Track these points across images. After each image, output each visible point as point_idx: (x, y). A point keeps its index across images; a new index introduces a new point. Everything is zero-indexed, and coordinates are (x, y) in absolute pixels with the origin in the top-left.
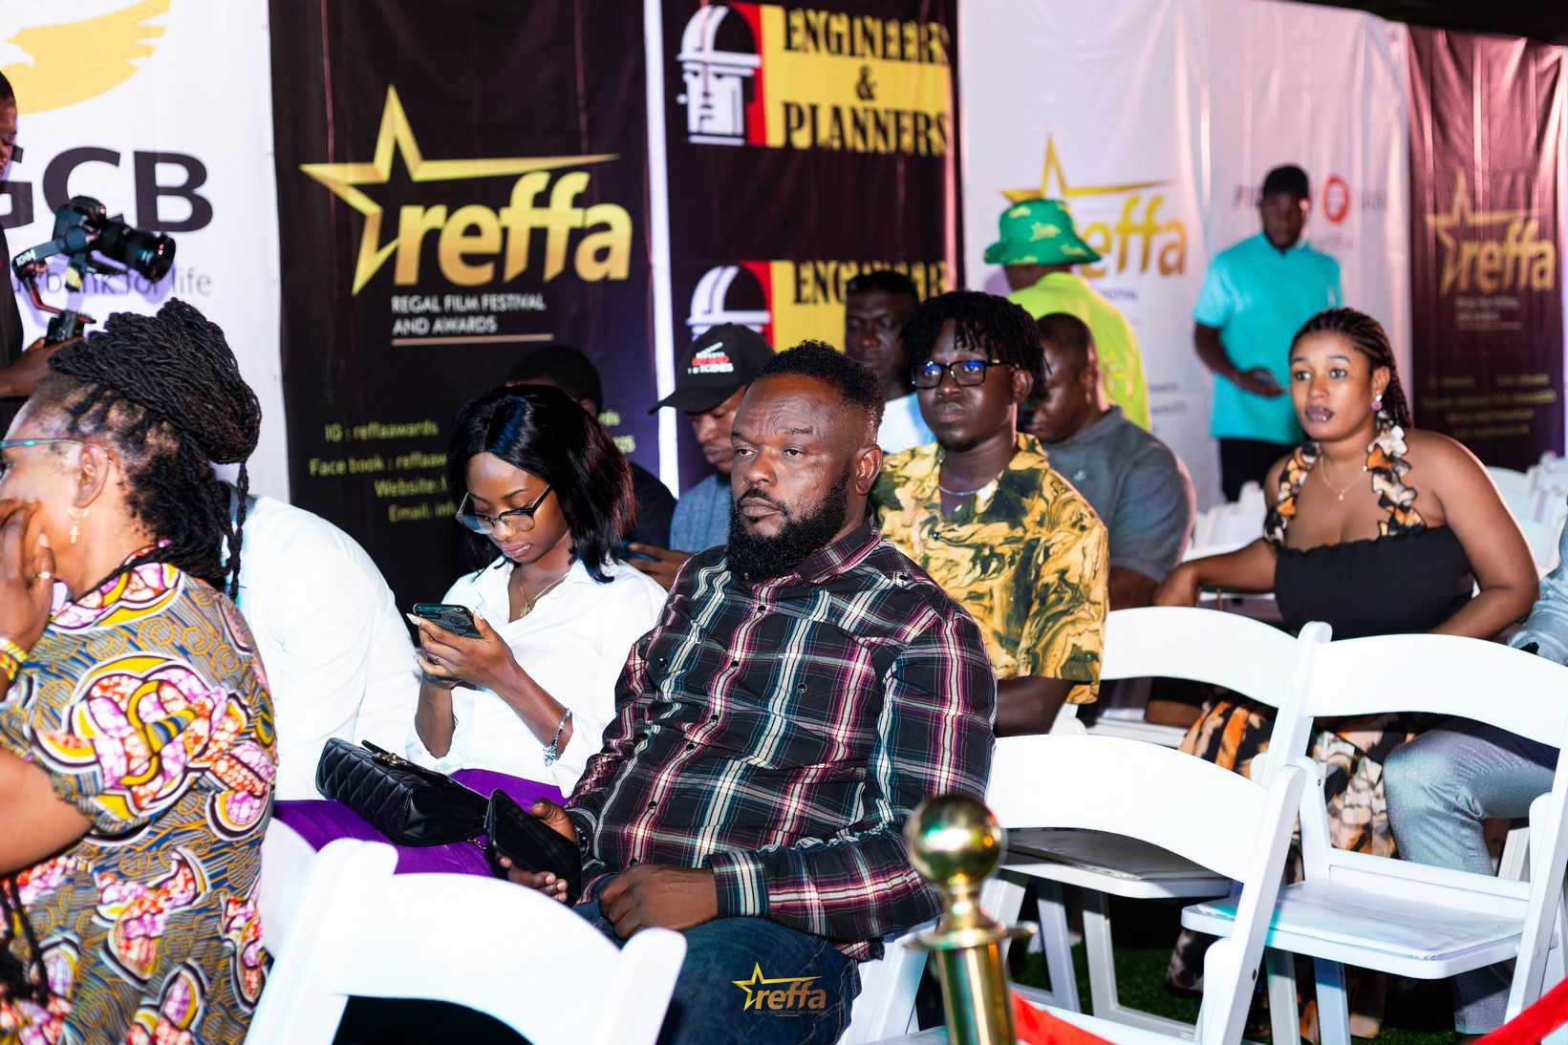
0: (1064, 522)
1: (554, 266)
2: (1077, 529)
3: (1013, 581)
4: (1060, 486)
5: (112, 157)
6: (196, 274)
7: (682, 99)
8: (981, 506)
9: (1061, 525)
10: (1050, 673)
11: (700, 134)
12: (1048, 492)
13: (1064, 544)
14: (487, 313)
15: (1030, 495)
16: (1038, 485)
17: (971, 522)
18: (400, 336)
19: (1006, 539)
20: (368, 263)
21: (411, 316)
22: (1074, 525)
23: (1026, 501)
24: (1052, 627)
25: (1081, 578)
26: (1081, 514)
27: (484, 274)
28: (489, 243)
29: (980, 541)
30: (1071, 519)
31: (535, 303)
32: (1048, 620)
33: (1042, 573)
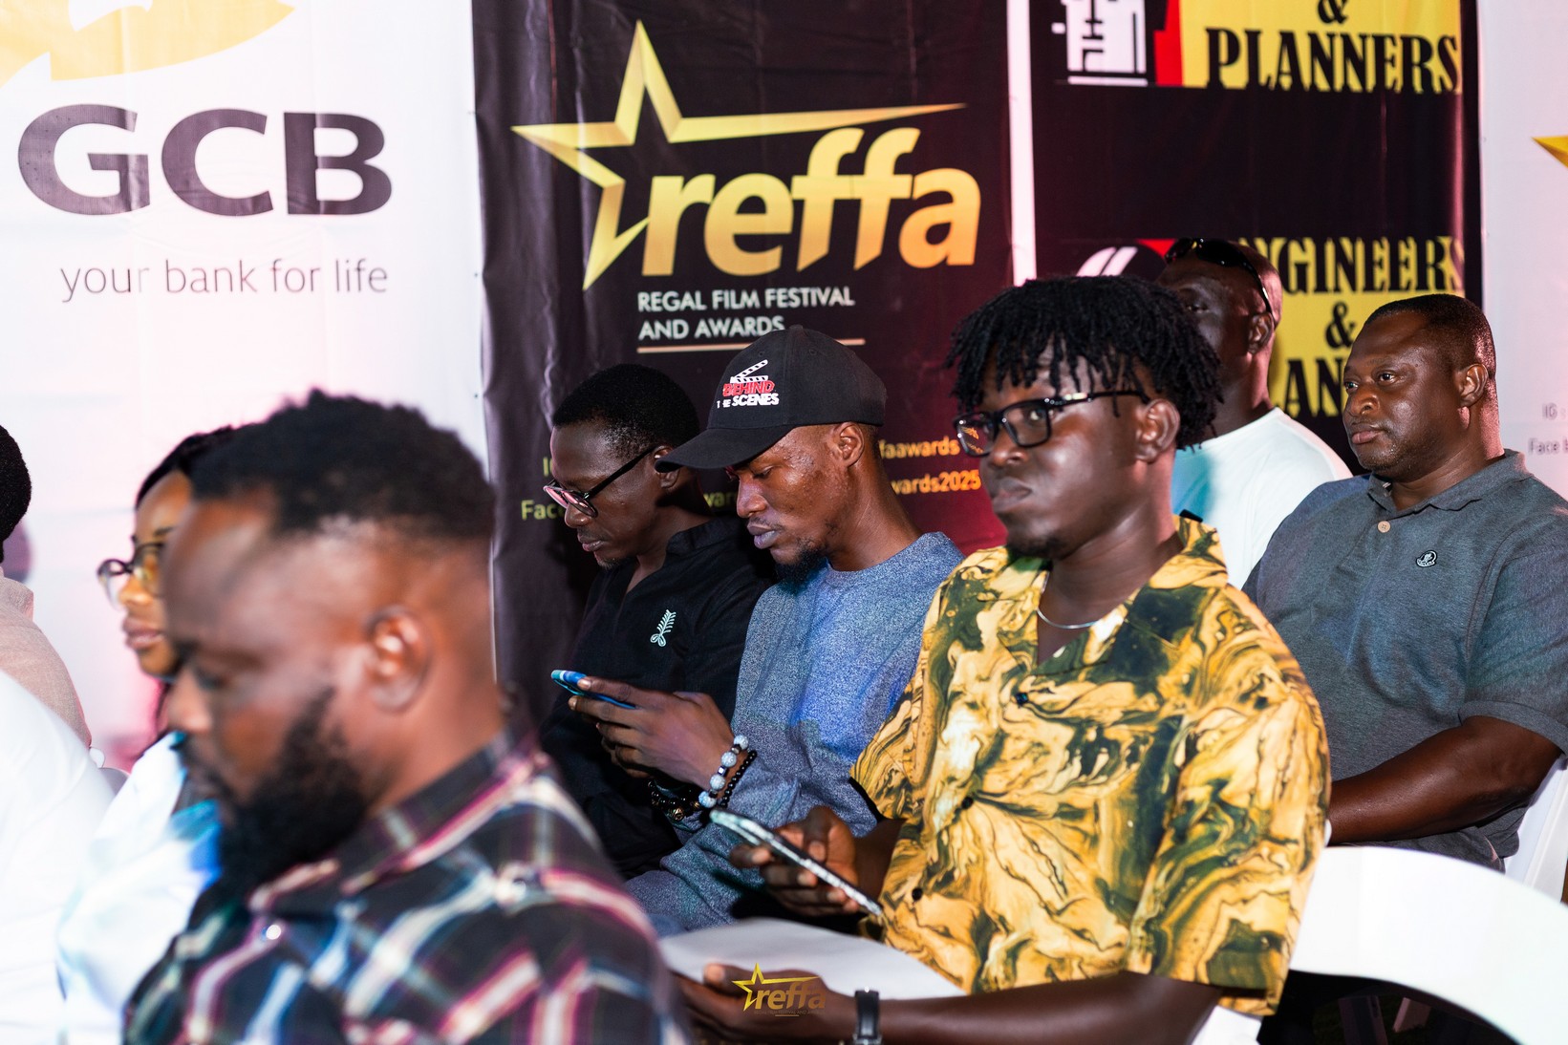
0: (1229, 689)
1: (868, 248)
2: (1250, 704)
3: (1135, 791)
4: (1235, 621)
5: (255, 122)
6: (367, 266)
7: (1058, 28)
8: (1093, 653)
9: (1221, 696)
10: (1185, 972)
11: (1084, 73)
12: (1209, 632)
13: (1223, 732)
14: (772, 311)
15: (1177, 635)
16: (1195, 618)
17: (1074, 679)
18: (648, 342)
19: (1126, 713)
20: (603, 250)
21: (664, 317)
22: (1244, 697)
23: (1168, 647)
24: (1194, 886)
25: (1252, 796)
26: (1262, 676)
27: (769, 261)
28: (776, 220)
29: (1083, 714)
30: (1240, 684)
31: (842, 297)
32: (1190, 871)
33: (1183, 780)
